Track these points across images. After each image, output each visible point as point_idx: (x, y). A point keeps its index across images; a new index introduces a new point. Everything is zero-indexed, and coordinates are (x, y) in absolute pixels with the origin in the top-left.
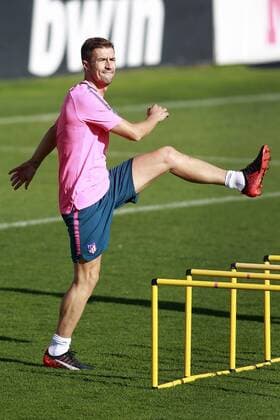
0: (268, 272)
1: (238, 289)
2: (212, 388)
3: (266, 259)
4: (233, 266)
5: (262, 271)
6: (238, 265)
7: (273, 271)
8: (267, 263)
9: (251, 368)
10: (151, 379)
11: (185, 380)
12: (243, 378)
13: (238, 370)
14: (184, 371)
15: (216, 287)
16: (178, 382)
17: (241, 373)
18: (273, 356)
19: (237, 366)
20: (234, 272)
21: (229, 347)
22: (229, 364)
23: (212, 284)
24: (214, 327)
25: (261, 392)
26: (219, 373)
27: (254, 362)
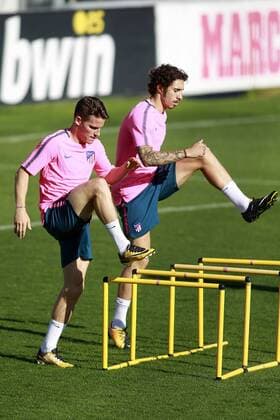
0: (201, 272)
1: (176, 286)
2: (153, 370)
3: (200, 261)
4: (172, 267)
5: (197, 271)
6: (176, 265)
7: (206, 271)
8: (201, 264)
9: (187, 353)
10: (102, 362)
11: (131, 363)
12: (180, 362)
13: (176, 355)
14: (129, 355)
15: (158, 285)
16: (125, 364)
17: (178, 357)
18: (205, 344)
19: (175, 351)
20: (173, 272)
21: (168, 336)
22: (168, 349)
23: (154, 281)
24: (156, 318)
25: (195, 373)
26: (160, 357)
27: (189, 349)
